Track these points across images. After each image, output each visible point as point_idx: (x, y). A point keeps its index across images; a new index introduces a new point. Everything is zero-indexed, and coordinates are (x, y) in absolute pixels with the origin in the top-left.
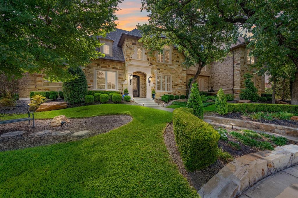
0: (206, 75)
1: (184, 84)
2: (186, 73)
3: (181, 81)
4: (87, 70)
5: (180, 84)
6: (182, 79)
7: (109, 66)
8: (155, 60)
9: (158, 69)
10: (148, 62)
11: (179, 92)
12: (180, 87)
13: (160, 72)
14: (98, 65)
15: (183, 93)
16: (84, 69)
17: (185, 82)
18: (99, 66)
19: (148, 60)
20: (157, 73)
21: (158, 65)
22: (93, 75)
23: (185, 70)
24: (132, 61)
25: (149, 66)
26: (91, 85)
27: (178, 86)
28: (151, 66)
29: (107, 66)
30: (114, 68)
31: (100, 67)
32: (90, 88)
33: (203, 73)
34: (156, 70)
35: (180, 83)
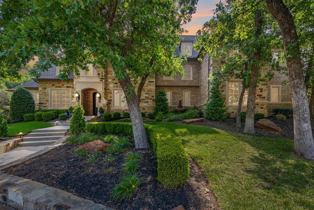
0: (192, 85)
1: (151, 99)
2: (154, 85)
3: (147, 95)
4: (44, 90)
5: (146, 99)
6: (149, 92)
7: (63, 85)
8: (111, 74)
9: (115, 83)
10: (98, 77)
11: (145, 109)
12: (145, 102)
13: (117, 87)
14: (53, 85)
15: (150, 110)
16: (41, 90)
17: (153, 97)
18: (53, 87)
19: (99, 74)
20: (114, 88)
21: (115, 79)
22: (48, 95)
23: (153, 82)
24: (80, 79)
25: (99, 81)
26: (46, 104)
27: (142, 101)
28: (102, 81)
29: (61, 85)
30: (67, 87)
31: (55, 87)
32: (46, 107)
33: (187, 83)
34: (112, 85)
35: (146, 97)
